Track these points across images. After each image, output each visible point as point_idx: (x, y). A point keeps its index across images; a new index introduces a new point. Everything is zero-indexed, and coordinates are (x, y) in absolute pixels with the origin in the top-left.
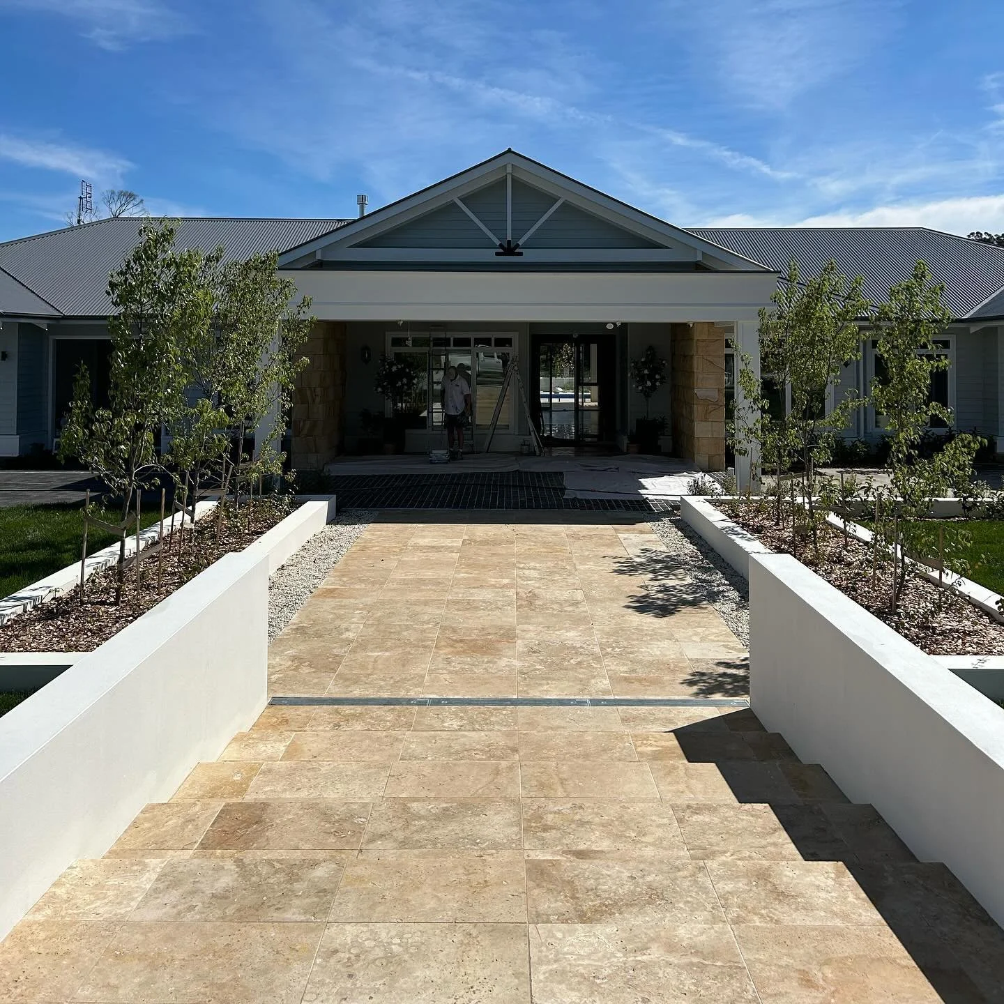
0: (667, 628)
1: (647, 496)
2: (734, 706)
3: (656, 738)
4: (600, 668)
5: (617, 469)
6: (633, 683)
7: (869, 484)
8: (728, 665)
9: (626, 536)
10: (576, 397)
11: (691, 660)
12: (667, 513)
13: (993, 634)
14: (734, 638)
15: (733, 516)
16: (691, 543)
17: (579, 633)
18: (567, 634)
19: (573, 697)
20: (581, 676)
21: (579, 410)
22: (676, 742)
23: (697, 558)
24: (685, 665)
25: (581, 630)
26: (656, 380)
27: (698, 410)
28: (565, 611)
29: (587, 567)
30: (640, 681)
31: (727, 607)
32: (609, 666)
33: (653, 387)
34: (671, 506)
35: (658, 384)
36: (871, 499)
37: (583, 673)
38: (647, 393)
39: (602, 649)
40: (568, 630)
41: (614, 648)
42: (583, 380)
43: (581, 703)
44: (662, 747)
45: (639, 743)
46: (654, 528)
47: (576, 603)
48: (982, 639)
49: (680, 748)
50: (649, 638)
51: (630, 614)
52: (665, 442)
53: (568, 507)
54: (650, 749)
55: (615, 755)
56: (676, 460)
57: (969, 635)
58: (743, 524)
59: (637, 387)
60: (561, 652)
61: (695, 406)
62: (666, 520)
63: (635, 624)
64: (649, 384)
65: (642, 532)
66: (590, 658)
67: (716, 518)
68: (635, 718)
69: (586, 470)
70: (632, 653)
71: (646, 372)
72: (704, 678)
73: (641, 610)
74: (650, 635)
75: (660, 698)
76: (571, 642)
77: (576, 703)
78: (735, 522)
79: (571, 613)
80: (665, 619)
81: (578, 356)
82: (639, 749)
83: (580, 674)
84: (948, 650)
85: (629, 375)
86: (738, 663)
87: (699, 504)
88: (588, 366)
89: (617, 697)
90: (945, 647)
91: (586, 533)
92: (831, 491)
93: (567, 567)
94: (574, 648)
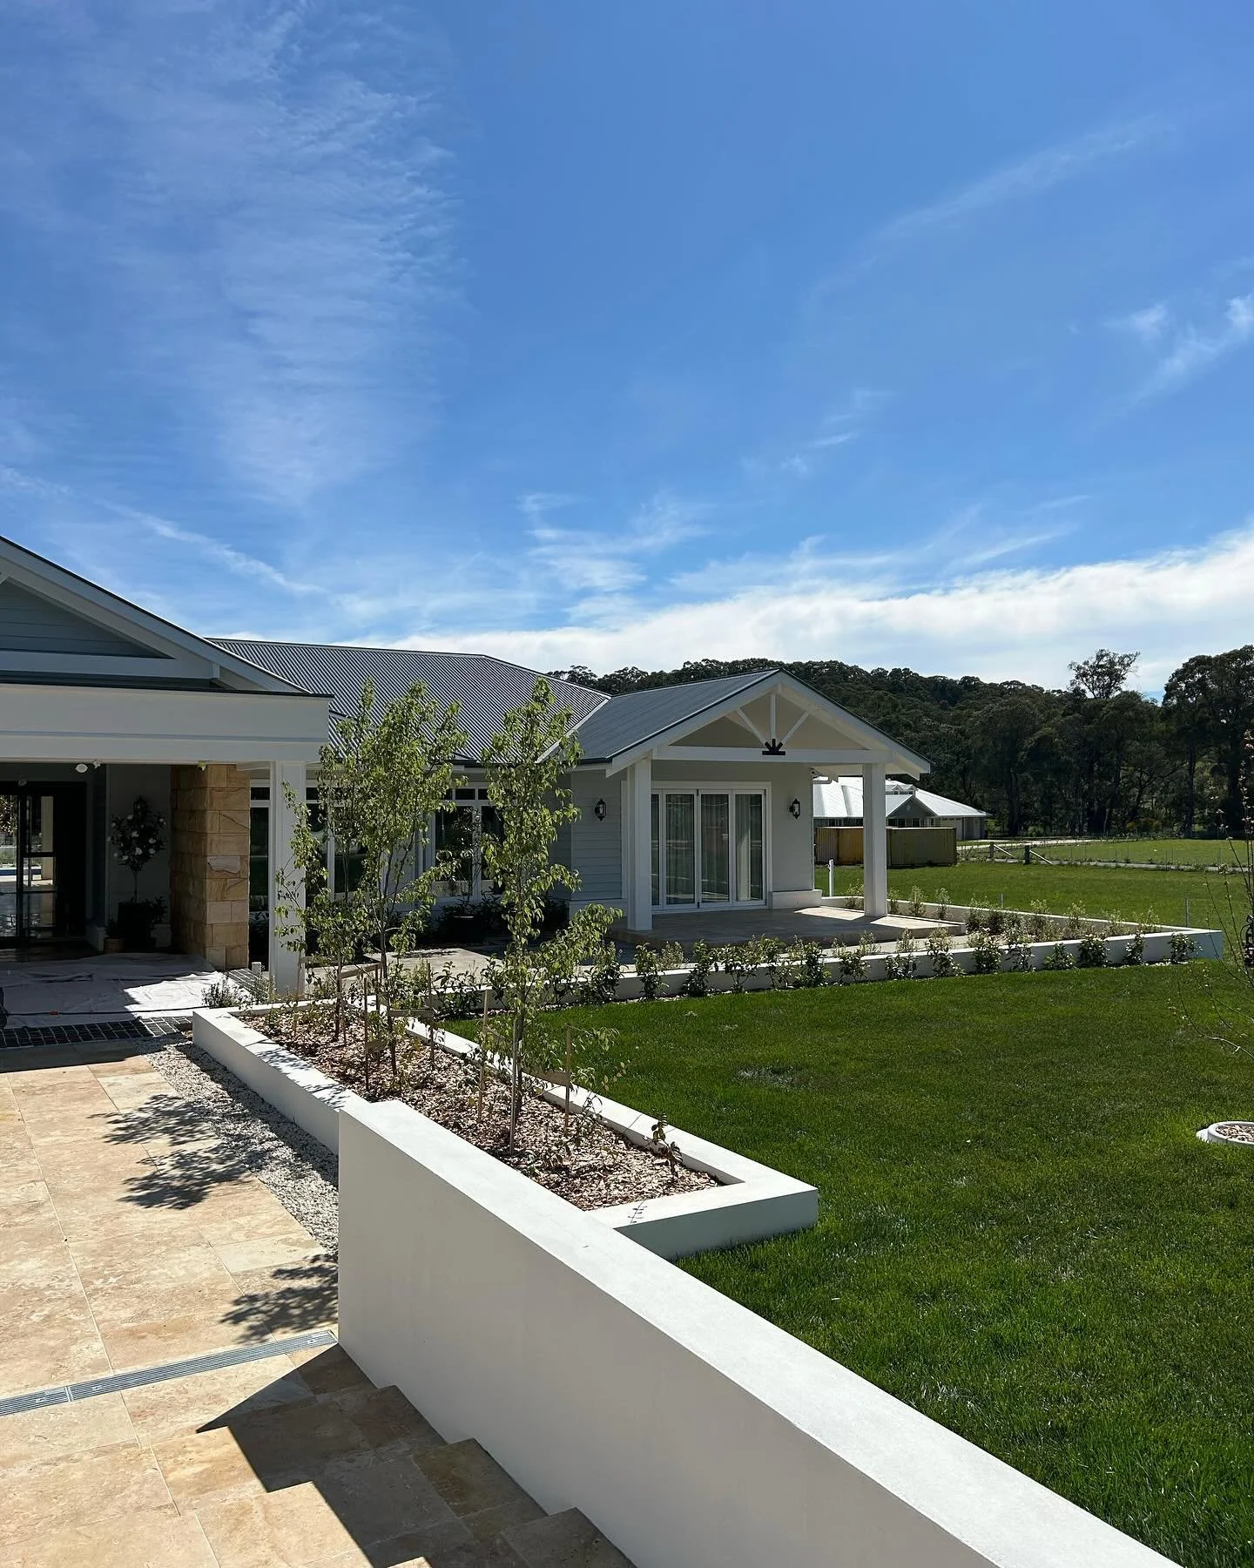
0: (192, 1225)
1: (139, 1014)
2: (313, 1346)
3: (198, 1445)
4: (85, 1321)
5: (90, 976)
6: (144, 1337)
7: (447, 972)
8: (293, 1274)
9: (111, 1080)
10: (19, 873)
11: (235, 1275)
12: (172, 1038)
13: (636, 1165)
14: (297, 1225)
15: (273, 1033)
16: (212, 1080)
17: (44, 1261)
18: (22, 1267)
19: (39, 1389)
20: (52, 1343)
21: (23, 893)
22: (234, 1445)
23: (224, 1102)
24: (228, 1285)
25: (49, 1255)
26: (151, 846)
27: (212, 886)
28: (17, 1224)
29: (50, 1139)
30: (156, 1331)
31: (278, 1175)
32: (101, 1313)
33: (145, 857)
34: (177, 1026)
35: (152, 851)
36: (449, 991)
37: (54, 1337)
38: (136, 865)
39: (86, 1284)
40: (23, 1258)
41: (106, 1278)
42: (30, 849)
43: (55, 1398)
44: (210, 1461)
45: (169, 1464)
46: (155, 1063)
47: (35, 1207)
48: (626, 1175)
49: (242, 1456)
50: (164, 1248)
51: (129, 1212)
52: (161, 932)
53: (12, 1043)
54: (190, 1471)
55: (129, 1500)
56: (178, 956)
57: (611, 1172)
58: (288, 1044)
59: (121, 857)
60: (14, 1304)
61: (208, 881)
62: (171, 1048)
63: (139, 1228)
64: (139, 851)
65: (136, 1071)
66: (66, 1305)
67: (249, 1038)
68: (153, 1408)
69: (43, 981)
70: (138, 1281)
71: (135, 834)
72: (258, 1304)
73: (148, 1201)
74: (166, 1243)
75: (191, 1357)
76: (30, 1281)
77: (45, 1399)
78: (277, 1042)
79: (27, 1227)
80: (188, 1210)
81: (24, 814)
82: (171, 1477)
83: (50, 1339)
84: (591, 1198)
85: (109, 839)
86: (307, 1266)
87: (222, 1021)
88: (37, 828)
89: (119, 1372)
90: (585, 1194)
91: (45, 1082)
92: (399, 986)
93: (16, 1144)
94: (36, 1291)
